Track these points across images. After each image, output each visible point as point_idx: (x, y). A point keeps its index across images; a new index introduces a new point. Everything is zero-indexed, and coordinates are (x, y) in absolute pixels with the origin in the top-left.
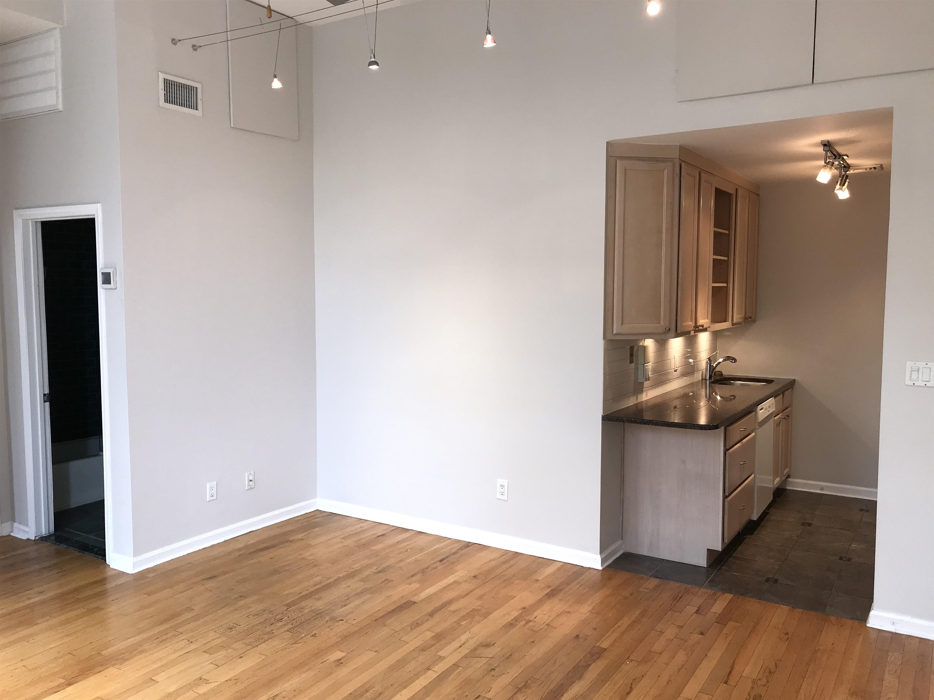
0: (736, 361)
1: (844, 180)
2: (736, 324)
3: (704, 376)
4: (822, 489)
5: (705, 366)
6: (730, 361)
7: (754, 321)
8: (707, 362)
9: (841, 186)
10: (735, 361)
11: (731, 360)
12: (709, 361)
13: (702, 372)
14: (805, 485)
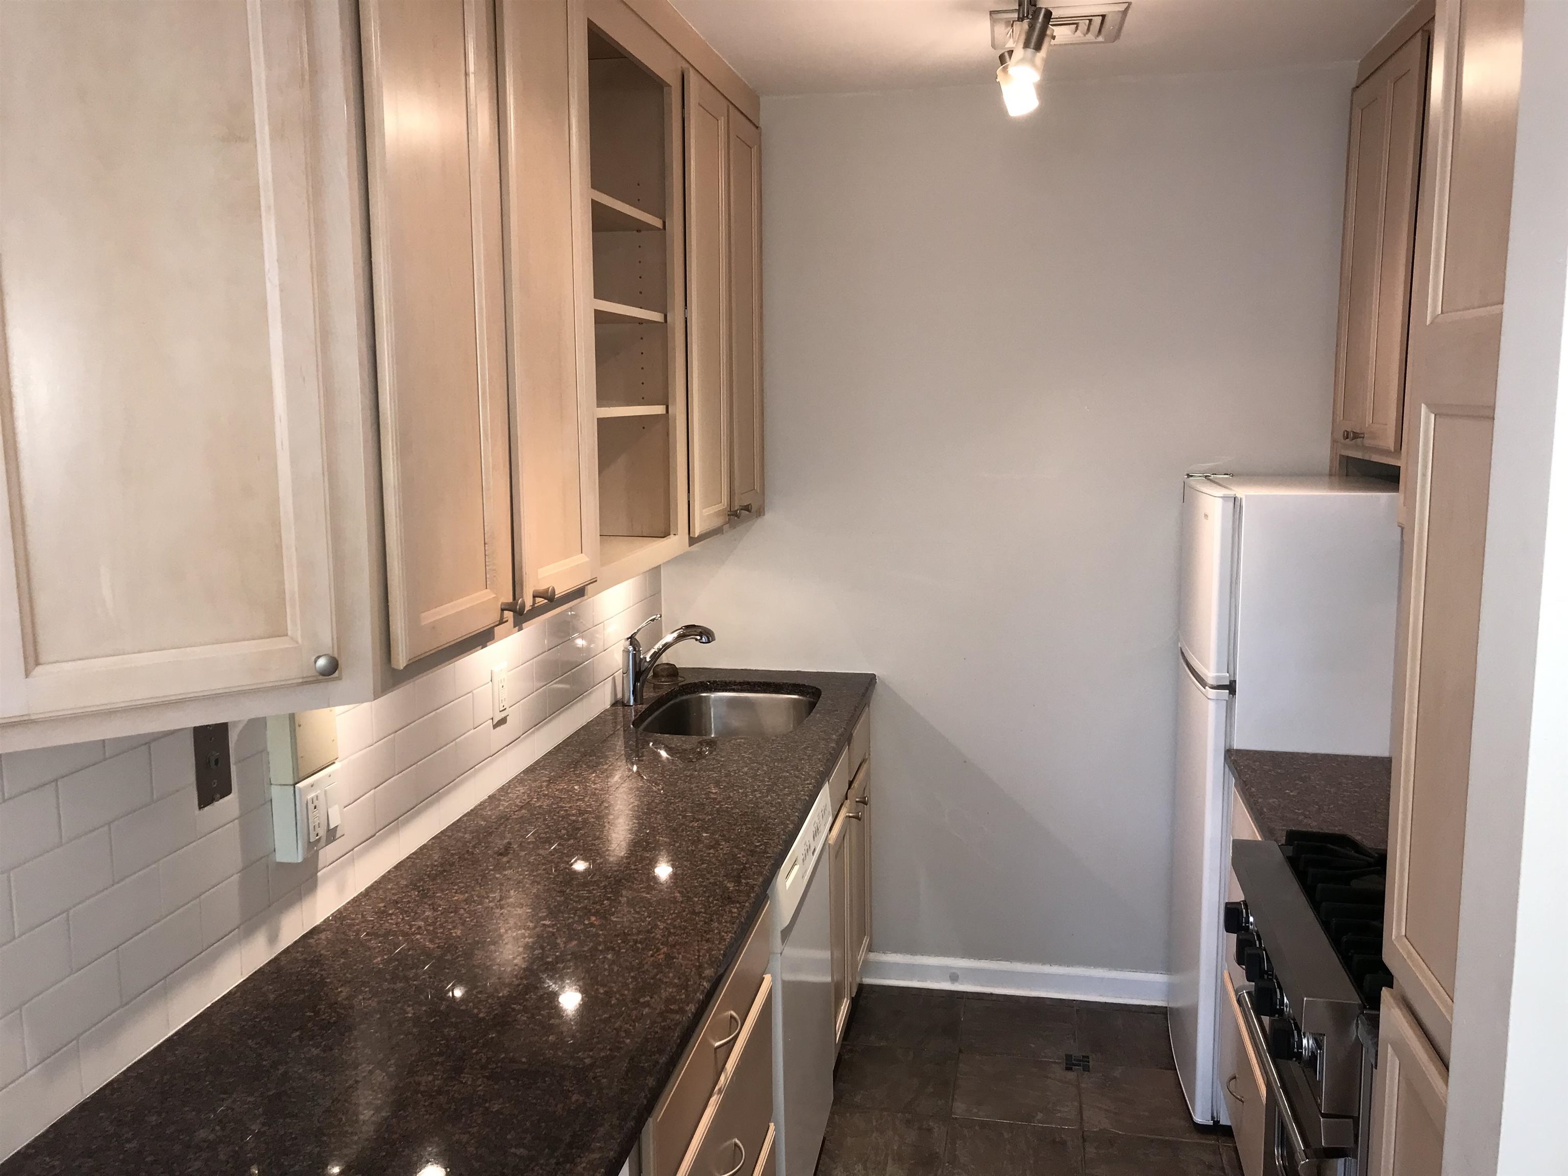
0: (714, 639)
1: (1038, 26)
2: (702, 537)
3: (619, 689)
4: (954, 978)
5: (622, 661)
6: (697, 640)
7: (760, 512)
8: (626, 651)
9: (1030, 51)
10: (708, 639)
11: (699, 638)
12: (631, 648)
13: (614, 679)
14: (911, 971)
